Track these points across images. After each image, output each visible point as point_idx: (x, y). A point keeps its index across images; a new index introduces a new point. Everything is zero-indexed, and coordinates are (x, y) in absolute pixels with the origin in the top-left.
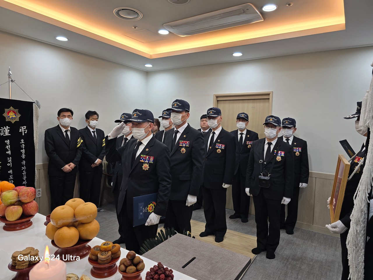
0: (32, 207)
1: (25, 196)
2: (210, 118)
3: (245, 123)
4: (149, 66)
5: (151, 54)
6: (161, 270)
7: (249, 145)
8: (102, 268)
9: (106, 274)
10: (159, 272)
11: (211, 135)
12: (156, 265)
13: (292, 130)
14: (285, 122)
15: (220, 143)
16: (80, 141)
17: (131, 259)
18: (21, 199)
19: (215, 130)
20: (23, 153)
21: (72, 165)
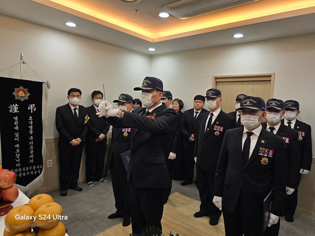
2: (209, 98)
4: (152, 50)
5: (153, 38)
11: (209, 116)
13: (295, 113)
15: (218, 125)
16: (87, 118)
19: (213, 111)
20: (31, 129)
21: (79, 140)
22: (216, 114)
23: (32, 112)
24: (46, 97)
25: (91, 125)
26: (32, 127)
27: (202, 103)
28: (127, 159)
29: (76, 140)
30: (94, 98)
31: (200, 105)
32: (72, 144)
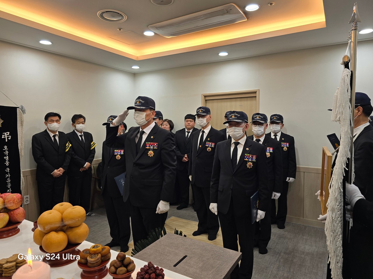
0: (18, 213)
1: (11, 203)
2: (199, 116)
4: (136, 67)
5: (138, 55)
6: (152, 270)
8: (92, 271)
9: (96, 277)
10: (150, 272)
11: (201, 134)
12: (146, 265)
13: (280, 126)
14: (273, 118)
15: (210, 141)
16: (69, 145)
17: (121, 261)
18: (6, 206)
19: (204, 129)
20: (7, 160)
21: (62, 170)
22: (207, 131)
23: (7, 141)
24: (21, 124)
25: (73, 153)
27: (193, 122)
28: (122, 182)
29: (58, 170)
30: (76, 123)
31: (192, 123)
32: (53, 175)
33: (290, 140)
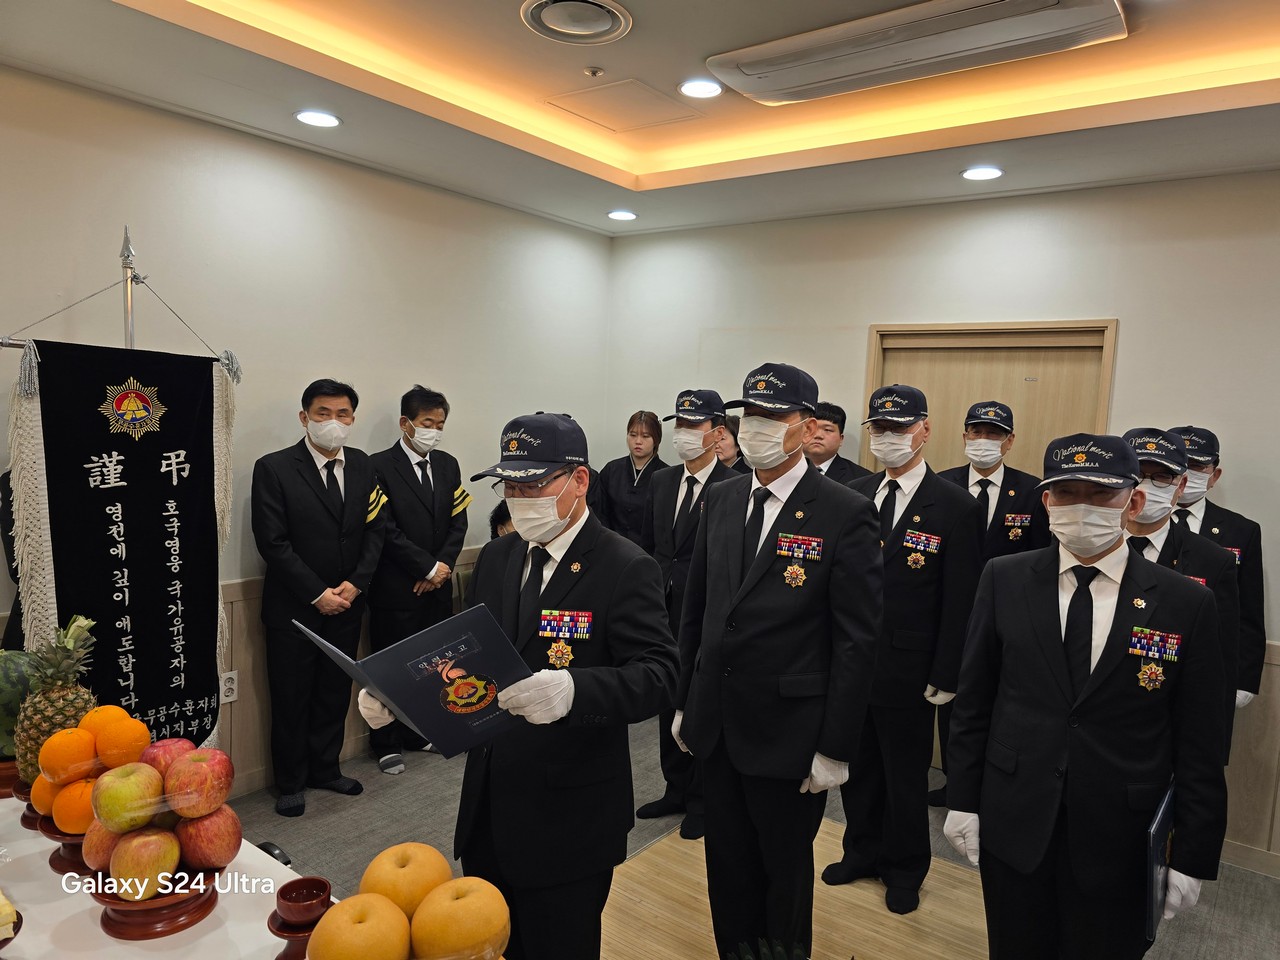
0: (216, 835)
1: (188, 793)
2: (884, 425)
3: (999, 443)
4: (622, 216)
5: (637, 172)
7: (1014, 527)
11: (882, 494)
13: (1205, 476)
15: (920, 527)
16: (378, 499)
18: (173, 805)
19: (899, 474)
20: (175, 551)
21: (349, 591)
22: (910, 484)
23: (175, 483)
24: (227, 418)
25: (392, 525)
26: (178, 544)
27: (836, 434)
29: (337, 590)
31: (829, 439)
32: (319, 607)
33: (1246, 534)
